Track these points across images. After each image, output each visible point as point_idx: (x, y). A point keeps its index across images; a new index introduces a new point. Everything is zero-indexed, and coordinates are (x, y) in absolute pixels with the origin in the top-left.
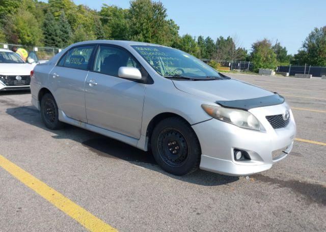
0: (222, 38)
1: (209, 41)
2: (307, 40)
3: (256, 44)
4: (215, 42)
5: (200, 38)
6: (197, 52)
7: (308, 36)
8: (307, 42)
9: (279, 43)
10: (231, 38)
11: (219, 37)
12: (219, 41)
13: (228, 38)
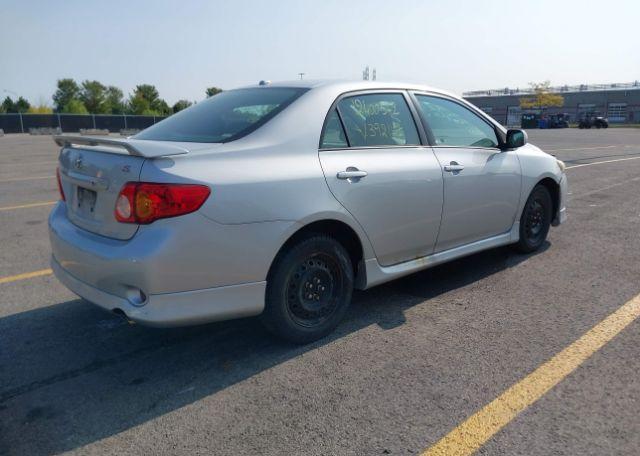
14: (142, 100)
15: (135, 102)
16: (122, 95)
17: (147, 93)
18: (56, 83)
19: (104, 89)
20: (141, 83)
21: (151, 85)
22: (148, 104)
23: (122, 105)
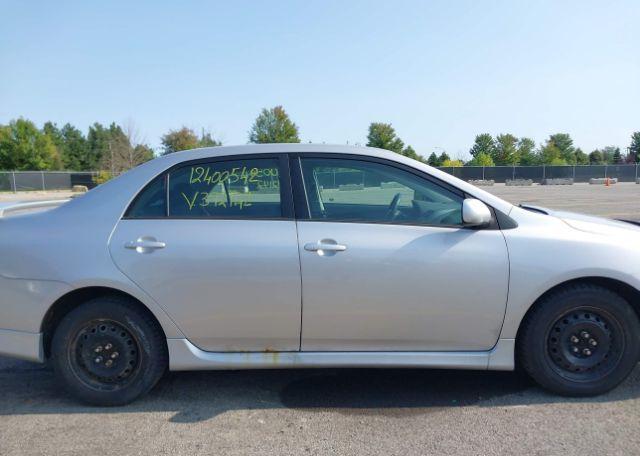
0: (99, 127)
1: (70, 132)
2: (254, 129)
3: (169, 137)
4: (85, 134)
5: (49, 127)
6: (53, 156)
7: (255, 122)
8: (255, 133)
9: (209, 135)
10: (119, 127)
11: (92, 125)
12: (93, 133)
13: (112, 126)
14: (553, 149)
15: (546, 152)
16: (533, 146)
17: (560, 142)
18: (475, 138)
19: (516, 140)
20: (555, 133)
21: (565, 133)
22: (558, 154)
23: (532, 155)
